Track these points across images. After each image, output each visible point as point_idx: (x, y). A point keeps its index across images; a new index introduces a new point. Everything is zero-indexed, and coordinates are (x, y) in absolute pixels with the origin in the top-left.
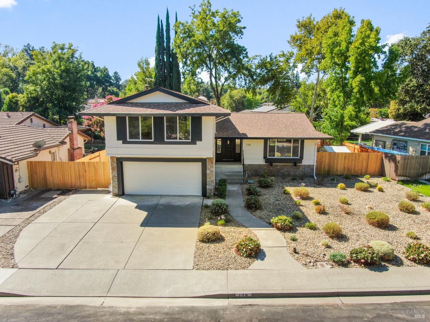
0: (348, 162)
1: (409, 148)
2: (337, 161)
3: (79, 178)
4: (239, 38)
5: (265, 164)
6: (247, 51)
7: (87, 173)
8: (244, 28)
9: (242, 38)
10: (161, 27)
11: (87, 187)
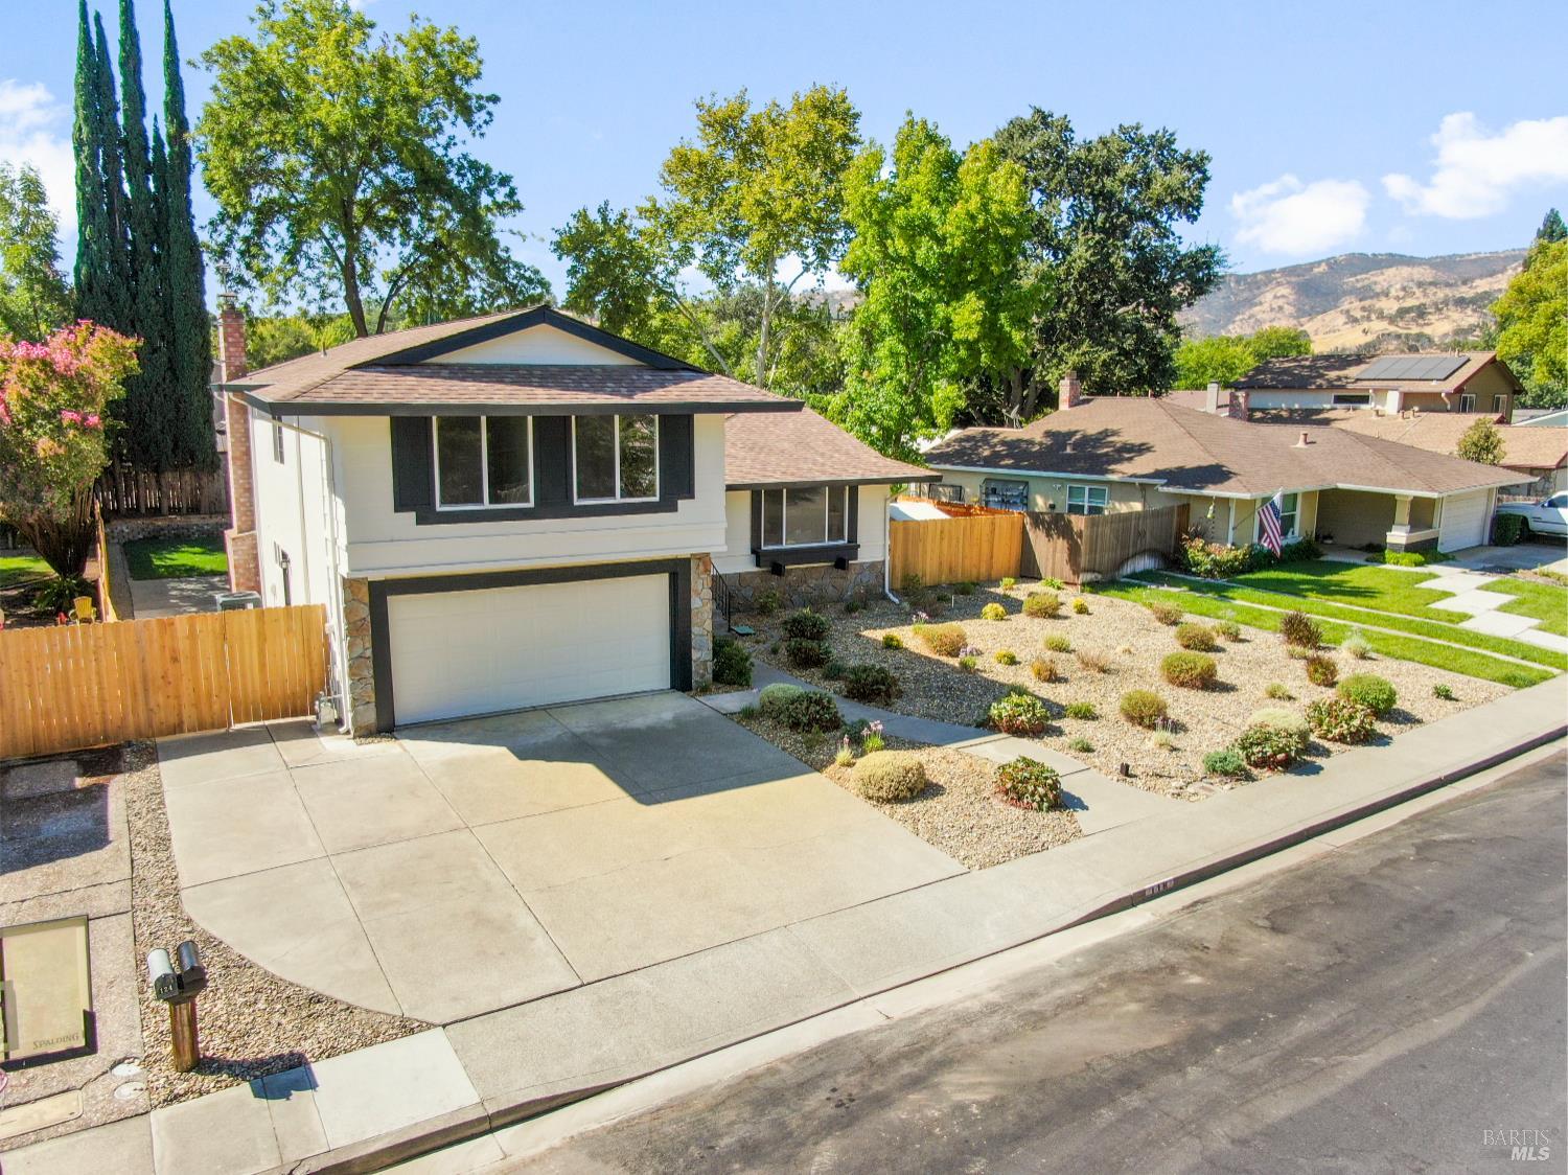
0: (950, 546)
1: (1035, 499)
2: (924, 545)
3: (146, 690)
4: (474, 134)
5: (756, 569)
6: (512, 184)
7: (184, 665)
8: (495, 99)
9: (482, 135)
10: (95, 42)
11: (186, 727)
